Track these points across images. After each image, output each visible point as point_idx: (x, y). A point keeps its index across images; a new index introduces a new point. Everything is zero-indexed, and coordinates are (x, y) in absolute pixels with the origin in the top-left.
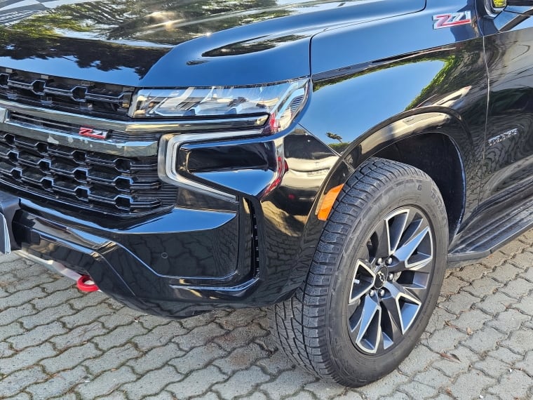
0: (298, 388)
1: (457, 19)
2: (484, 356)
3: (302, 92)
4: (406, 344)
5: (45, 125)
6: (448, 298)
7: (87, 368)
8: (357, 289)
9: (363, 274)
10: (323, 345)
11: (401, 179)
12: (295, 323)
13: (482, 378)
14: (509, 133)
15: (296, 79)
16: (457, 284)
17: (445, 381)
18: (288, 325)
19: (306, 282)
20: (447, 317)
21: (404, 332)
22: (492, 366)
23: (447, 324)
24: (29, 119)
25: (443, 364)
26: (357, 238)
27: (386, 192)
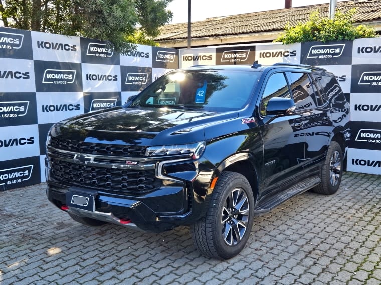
0: (202, 262)
1: (250, 121)
2: (271, 249)
3: (202, 146)
4: (241, 244)
5: (110, 162)
6: (256, 232)
7: (117, 263)
8: (224, 218)
9: (225, 213)
10: (213, 239)
11: (236, 177)
12: (202, 232)
13: (272, 255)
14: (272, 162)
15: (200, 142)
16: (258, 228)
17: (258, 257)
18: (200, 233)
19: (206, 215)
20: (256, 238)
21: (241, 239)
22: (275, 251)
23: (256, 241)
24: (104, 161)
25: (257, 252)
26: (222, 198)
27: (232, 182)
